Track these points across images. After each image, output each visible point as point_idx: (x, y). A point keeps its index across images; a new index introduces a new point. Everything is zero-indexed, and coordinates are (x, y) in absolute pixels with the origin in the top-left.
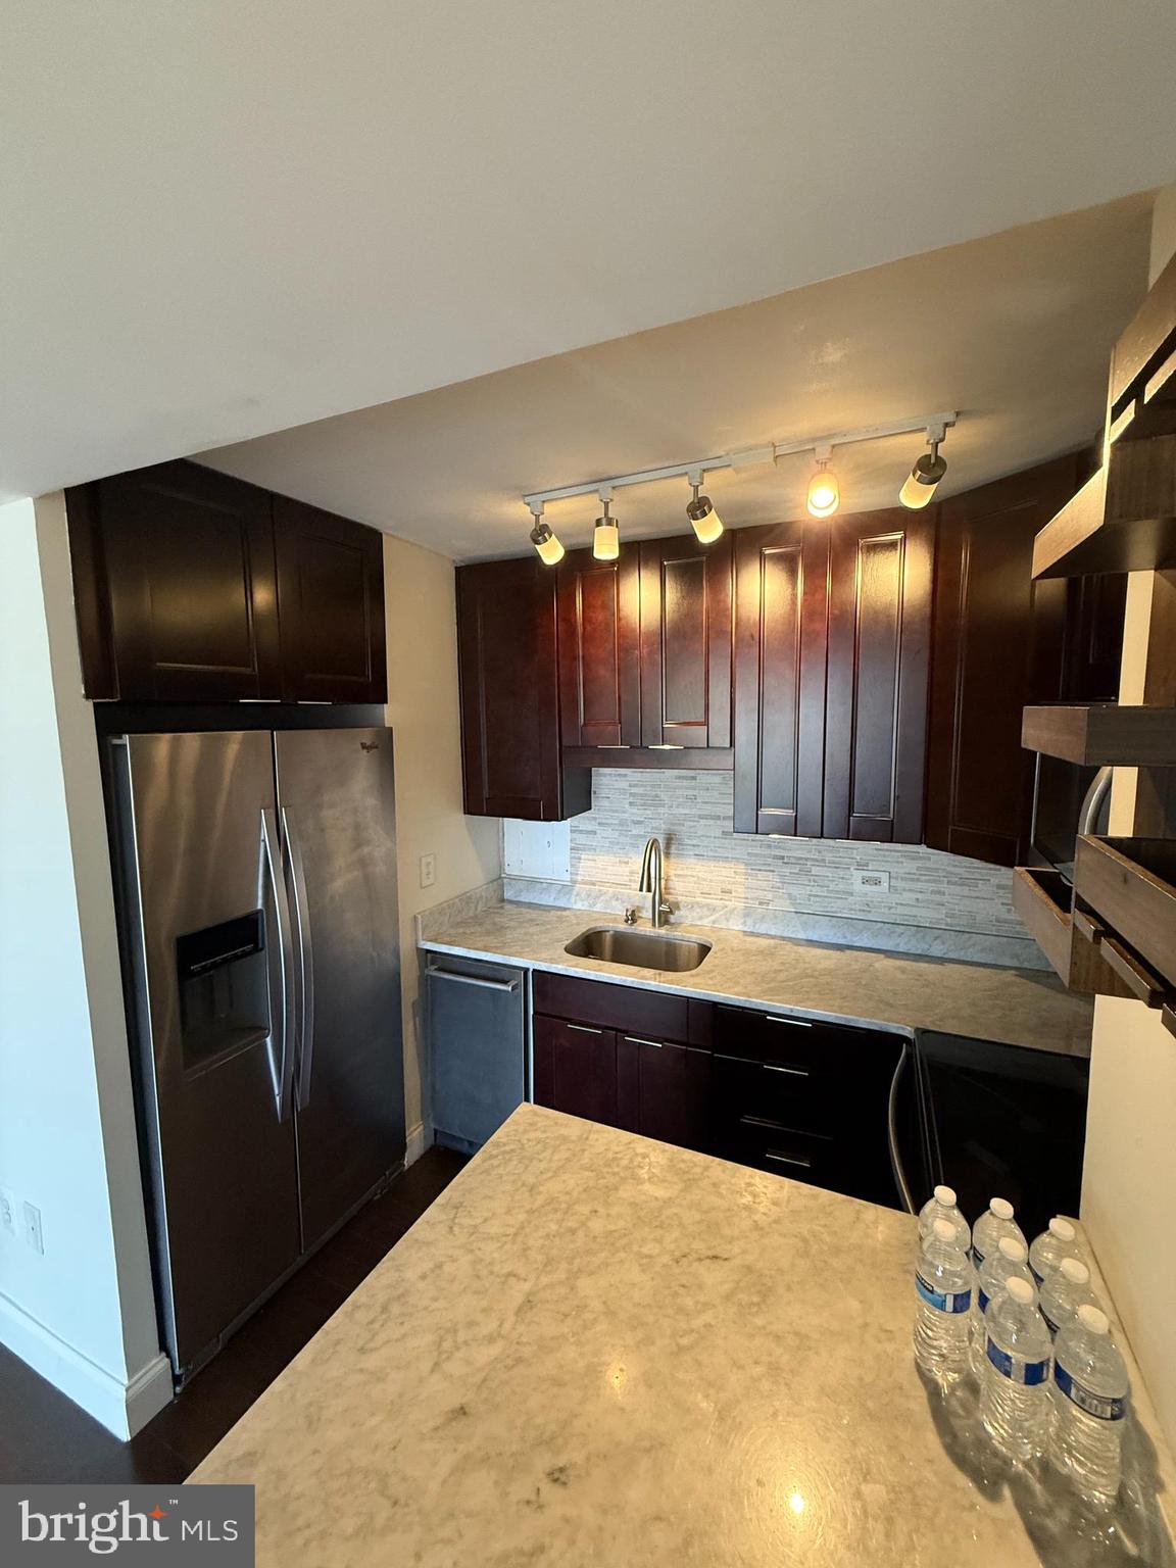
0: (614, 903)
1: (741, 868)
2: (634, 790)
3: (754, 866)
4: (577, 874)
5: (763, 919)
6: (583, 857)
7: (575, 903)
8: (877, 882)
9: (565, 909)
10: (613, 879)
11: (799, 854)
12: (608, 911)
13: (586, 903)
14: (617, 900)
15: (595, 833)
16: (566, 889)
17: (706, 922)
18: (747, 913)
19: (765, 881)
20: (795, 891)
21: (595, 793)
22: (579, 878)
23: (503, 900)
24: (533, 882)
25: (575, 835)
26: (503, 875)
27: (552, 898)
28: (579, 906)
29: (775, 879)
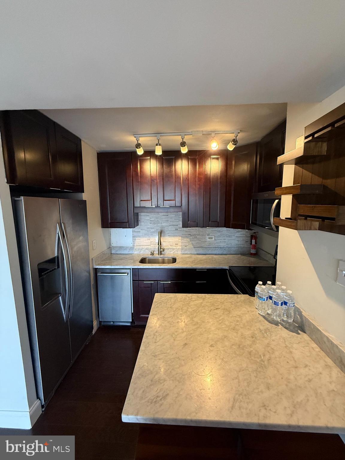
0: (146, 251)
1: (180, 238)
2: (151, 219)
3: (184, 236)
4: (135, 244)
5: (186, 250)
6: (136, 239)
7: (135, 252)
8: (212, 238)
9: (132, 254)
10: (145, 244)
11: (195, 233)
12: (145, 253)
13: (138, 252)
14: (147, 250)
15: (140, 232)
16: (132, 248)
17: (172, 253)
18: (182, 249)
19: (186, 240)
20: (193, 242)
21: (140, 221)
22: (135, 245)
23: (111, 254)
24: (121, 248)
25: (134, 233)
26: (111, 247)
27: (127, 252)
28: (136, 253)
29: (188, 240)
